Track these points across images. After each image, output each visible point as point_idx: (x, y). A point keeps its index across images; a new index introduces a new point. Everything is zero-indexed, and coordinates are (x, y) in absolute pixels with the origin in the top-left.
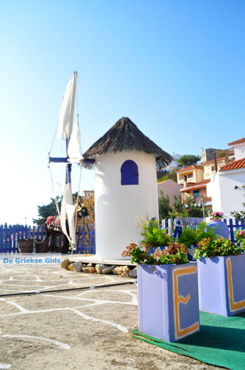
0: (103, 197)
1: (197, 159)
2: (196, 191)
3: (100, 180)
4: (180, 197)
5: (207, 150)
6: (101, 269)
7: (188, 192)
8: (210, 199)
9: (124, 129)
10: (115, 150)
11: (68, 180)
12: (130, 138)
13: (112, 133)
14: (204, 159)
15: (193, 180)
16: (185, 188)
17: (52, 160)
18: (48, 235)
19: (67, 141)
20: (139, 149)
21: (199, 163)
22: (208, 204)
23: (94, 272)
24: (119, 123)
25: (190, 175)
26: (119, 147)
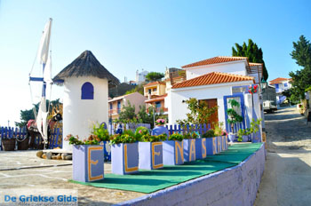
0: (69, 107)
1: (162, 76)
2: (158, 103)
3: (67, 95)
4: (144, 107)
5: (170, 69)
6: (65, 156)
7: (151, 103)
8: (167, 110)
9: (86, 59)
10: (77, 75)
11: (44, 94)
12: (89, 67)
13: (77, 62)
14: (167, 76)
15: (157, 93)
16: (149, 100)
17: (32, 79)
18: (29, 135)
19: (44, 65)
20: (95, 76)
21: (163, 79)
22: (165, 113)
23: (60, 159)
24: (83, 55)
25: (155, 89)
26: (81, 73)
